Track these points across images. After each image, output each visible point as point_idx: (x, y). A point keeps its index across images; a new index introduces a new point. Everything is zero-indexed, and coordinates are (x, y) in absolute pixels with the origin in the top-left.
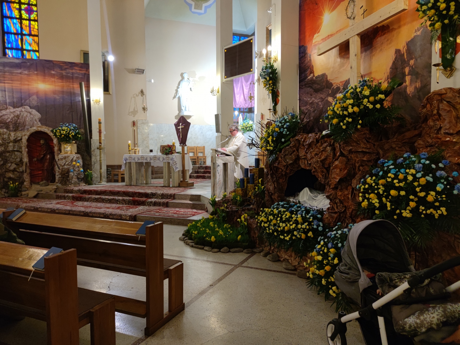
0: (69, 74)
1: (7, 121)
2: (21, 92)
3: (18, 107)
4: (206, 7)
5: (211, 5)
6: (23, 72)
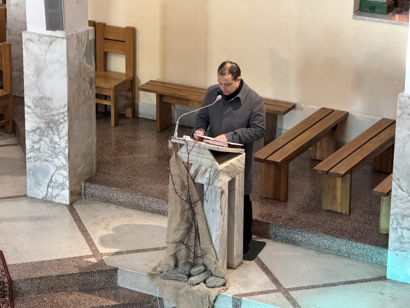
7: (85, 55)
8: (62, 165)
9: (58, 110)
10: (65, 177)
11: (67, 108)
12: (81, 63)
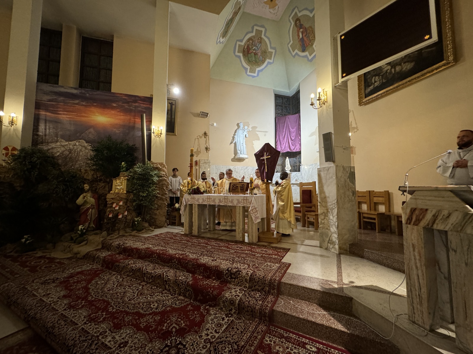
0: (131, 107)
1: (56, 155)
3: (71, 141)
4: (259, 71)
5: (262, 70)
6: (79, 103)
7: (349, 177)
8: (334, 231)
9: (332, 202)
10: (336, 238)
11: (336, 201)
12: (345, 181)
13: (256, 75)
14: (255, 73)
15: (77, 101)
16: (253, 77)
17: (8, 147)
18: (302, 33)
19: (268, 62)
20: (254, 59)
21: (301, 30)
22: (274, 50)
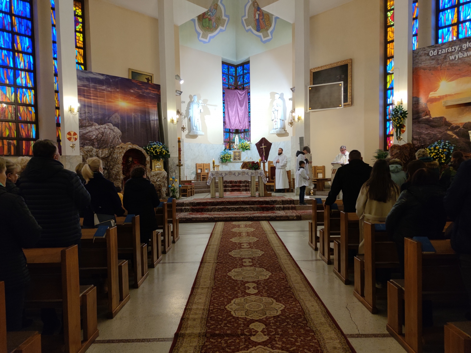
0: (144, 93)
1: (92, 138)
2: (105, 109)
3: (102, 124)
4: (211, 37)
5: (214, 36)
6: (107, 89)
13: (207, 40)
14: (207, 39)
15: (104, 87)
16: (205, 42)
17: (71, 132)
18: (259, 15)
19: (221, 29)
20: (208, 25)
21: (258, 12)
22: (228, 19)
